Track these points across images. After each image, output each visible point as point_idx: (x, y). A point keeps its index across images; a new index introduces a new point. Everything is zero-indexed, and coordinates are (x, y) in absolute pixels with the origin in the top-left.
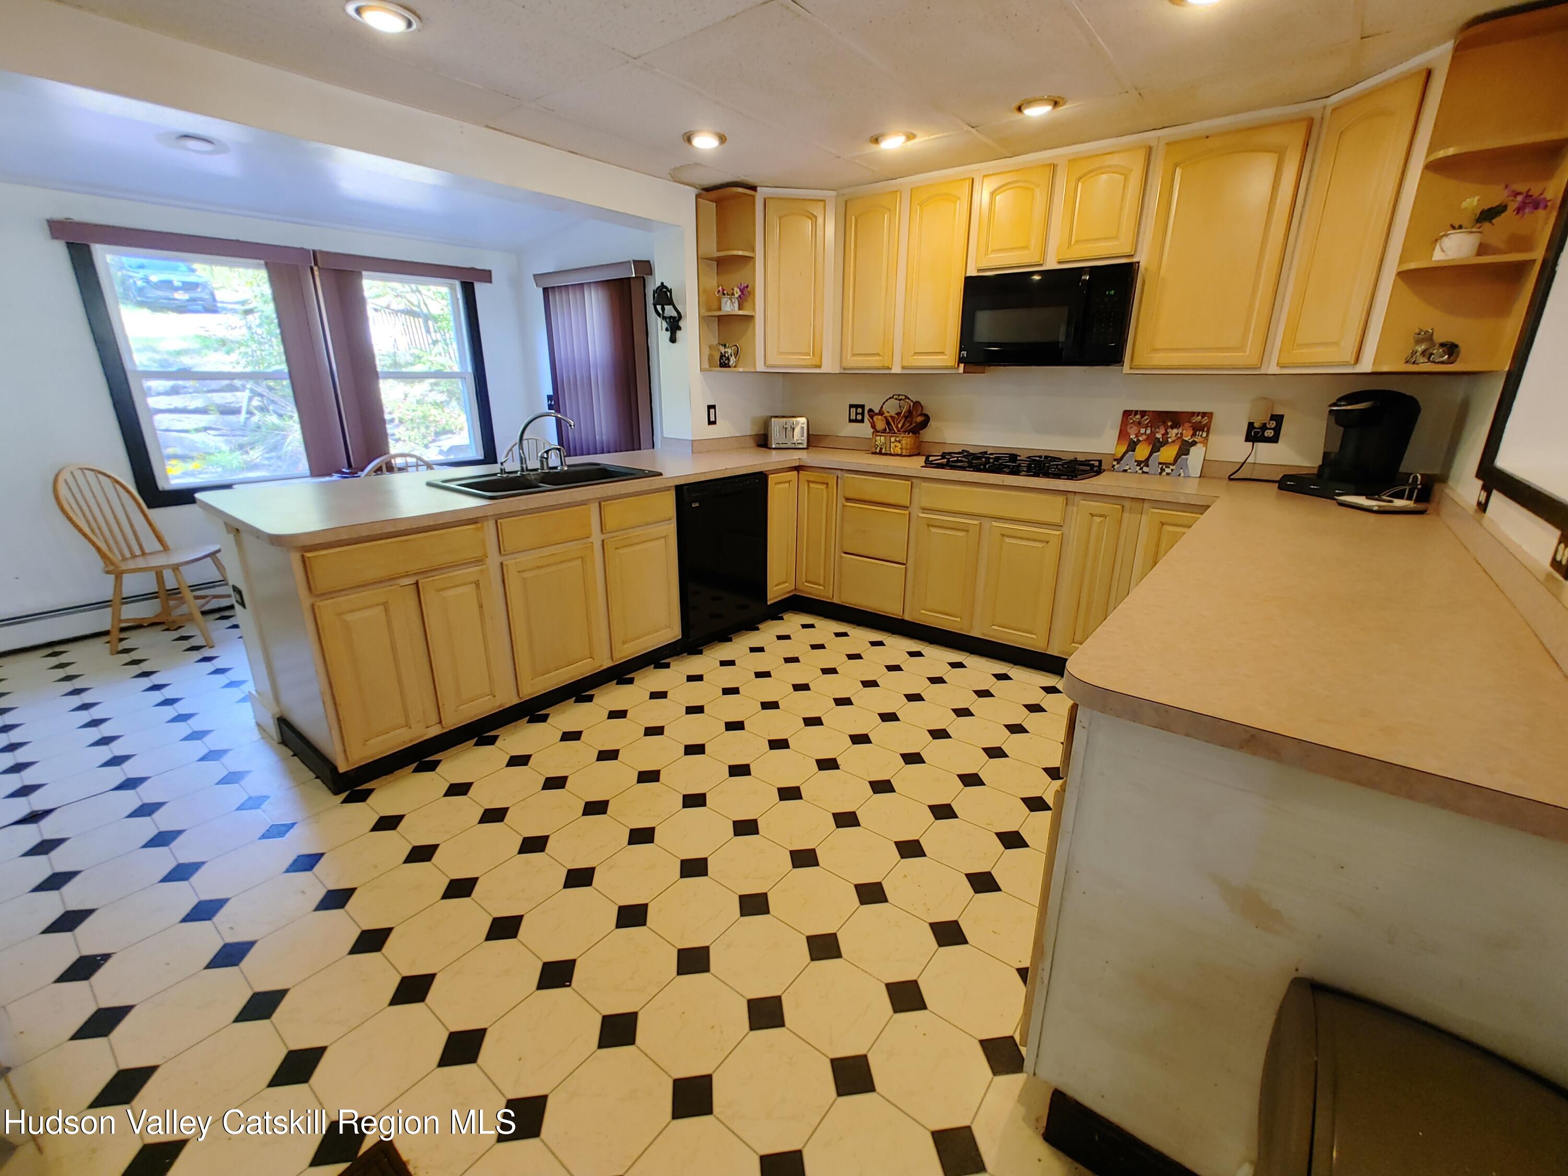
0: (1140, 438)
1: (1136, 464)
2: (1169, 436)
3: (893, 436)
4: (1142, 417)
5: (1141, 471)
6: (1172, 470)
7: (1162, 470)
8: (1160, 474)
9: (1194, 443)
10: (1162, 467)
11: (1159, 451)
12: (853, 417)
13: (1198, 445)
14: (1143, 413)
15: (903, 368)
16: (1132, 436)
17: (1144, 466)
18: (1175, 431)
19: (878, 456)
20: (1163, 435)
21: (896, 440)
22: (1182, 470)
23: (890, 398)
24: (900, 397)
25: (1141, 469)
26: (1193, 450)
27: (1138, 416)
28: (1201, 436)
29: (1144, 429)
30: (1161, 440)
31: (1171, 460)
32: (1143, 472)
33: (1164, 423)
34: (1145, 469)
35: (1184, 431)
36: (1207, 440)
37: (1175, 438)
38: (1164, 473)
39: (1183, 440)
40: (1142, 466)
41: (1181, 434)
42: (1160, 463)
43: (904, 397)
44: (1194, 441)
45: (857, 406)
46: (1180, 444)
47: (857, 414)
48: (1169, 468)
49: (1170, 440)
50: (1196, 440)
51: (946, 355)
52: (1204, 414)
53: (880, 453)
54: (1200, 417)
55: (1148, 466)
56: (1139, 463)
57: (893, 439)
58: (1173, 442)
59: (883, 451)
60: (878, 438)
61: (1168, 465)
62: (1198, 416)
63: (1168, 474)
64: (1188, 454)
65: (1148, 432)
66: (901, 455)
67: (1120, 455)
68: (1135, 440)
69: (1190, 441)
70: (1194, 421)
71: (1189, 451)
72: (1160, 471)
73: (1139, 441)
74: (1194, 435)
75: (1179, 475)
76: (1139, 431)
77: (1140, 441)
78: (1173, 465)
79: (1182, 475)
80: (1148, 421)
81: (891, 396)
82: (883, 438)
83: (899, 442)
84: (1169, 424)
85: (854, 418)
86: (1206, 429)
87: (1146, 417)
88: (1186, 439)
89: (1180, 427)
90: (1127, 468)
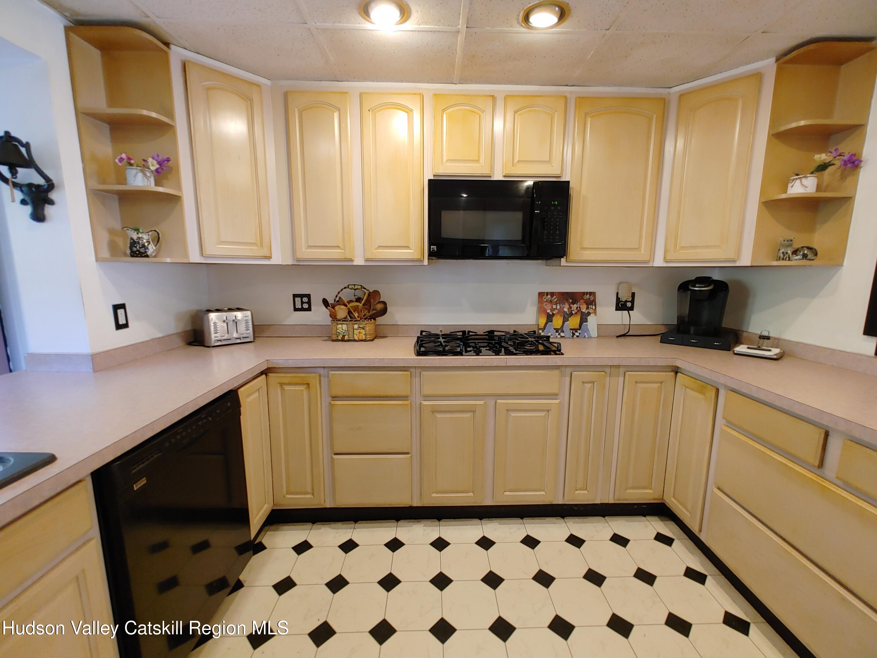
0: (554, 312)
1: (555, 331)
2: (572, 309)
3: (356, 324)
4: (552, 296)
5: (559, 336)
6: (580, 333)
7: (574, 334)
8: (573, 336)
9: (589, 314)
10: (573, 332)
11: (568, 320)
13: (592, 315)
14: (552, 294)
15: (366, 260)
16: (549, 311)
17: (561, 332)
18: (575, 306)
19: (340, 343)
20: (568, 309)
21: (359, 327)
22: (585, 333)
23: (345, 288)
24: (356, 287)
25: (559, 334)
26: (589, 318)
27: (549, 296)
28: (592, 308)
29: (555, 305)
30: (568, 312)
31: (577, 327)
32: (562, 337)
33: (567, 300)
34: (562, 334)
35: (581, 306)
36: (596, 311)
37: (577, 311)
38: (575, 336)
39: (581, 311)
40: (559, 332)
41: (580, 307)
42: (571, 329)
43: (360, 287)
44: (588, 312)
45: (301, 296)
46: (580, 315)
47: (302, 303)
48: (577, 332)
49: (573, 312)
50: (589, 311)
51: (411, 249)
52: (591, 294)
53: (343, 340)
54: (588, 296)
55: (563, 332)
56: (557, 330)
57: (356, 326)
58: (576, 313)
59: (346, 338)
60: (340, 326)
61: (576, 330)
62: (587, 295)
63: (578, 336)
64: (587, 321)
65: (558, 307)
66: (365, 341)
67: (543, 325)
68: (551, 313)
69: (586, 312)
70: (585, 298)
71: (587, 319)
72: (572, 335)
73: (553, 314)
74: (588, 308)
75: (585, 337)
76: (552, 307)
77: (554, 314)
78: (579, 329)
79: (587, 336)
80: (557, 299)
81: (346, 286)
82: (345, 327)
83: (363, 328)
84: (571, 301)
85: (300, 307)
86: (594, 304)
87: (555, 297)
88: (584, 311)
89: (577, 303)
90: (549, 334)
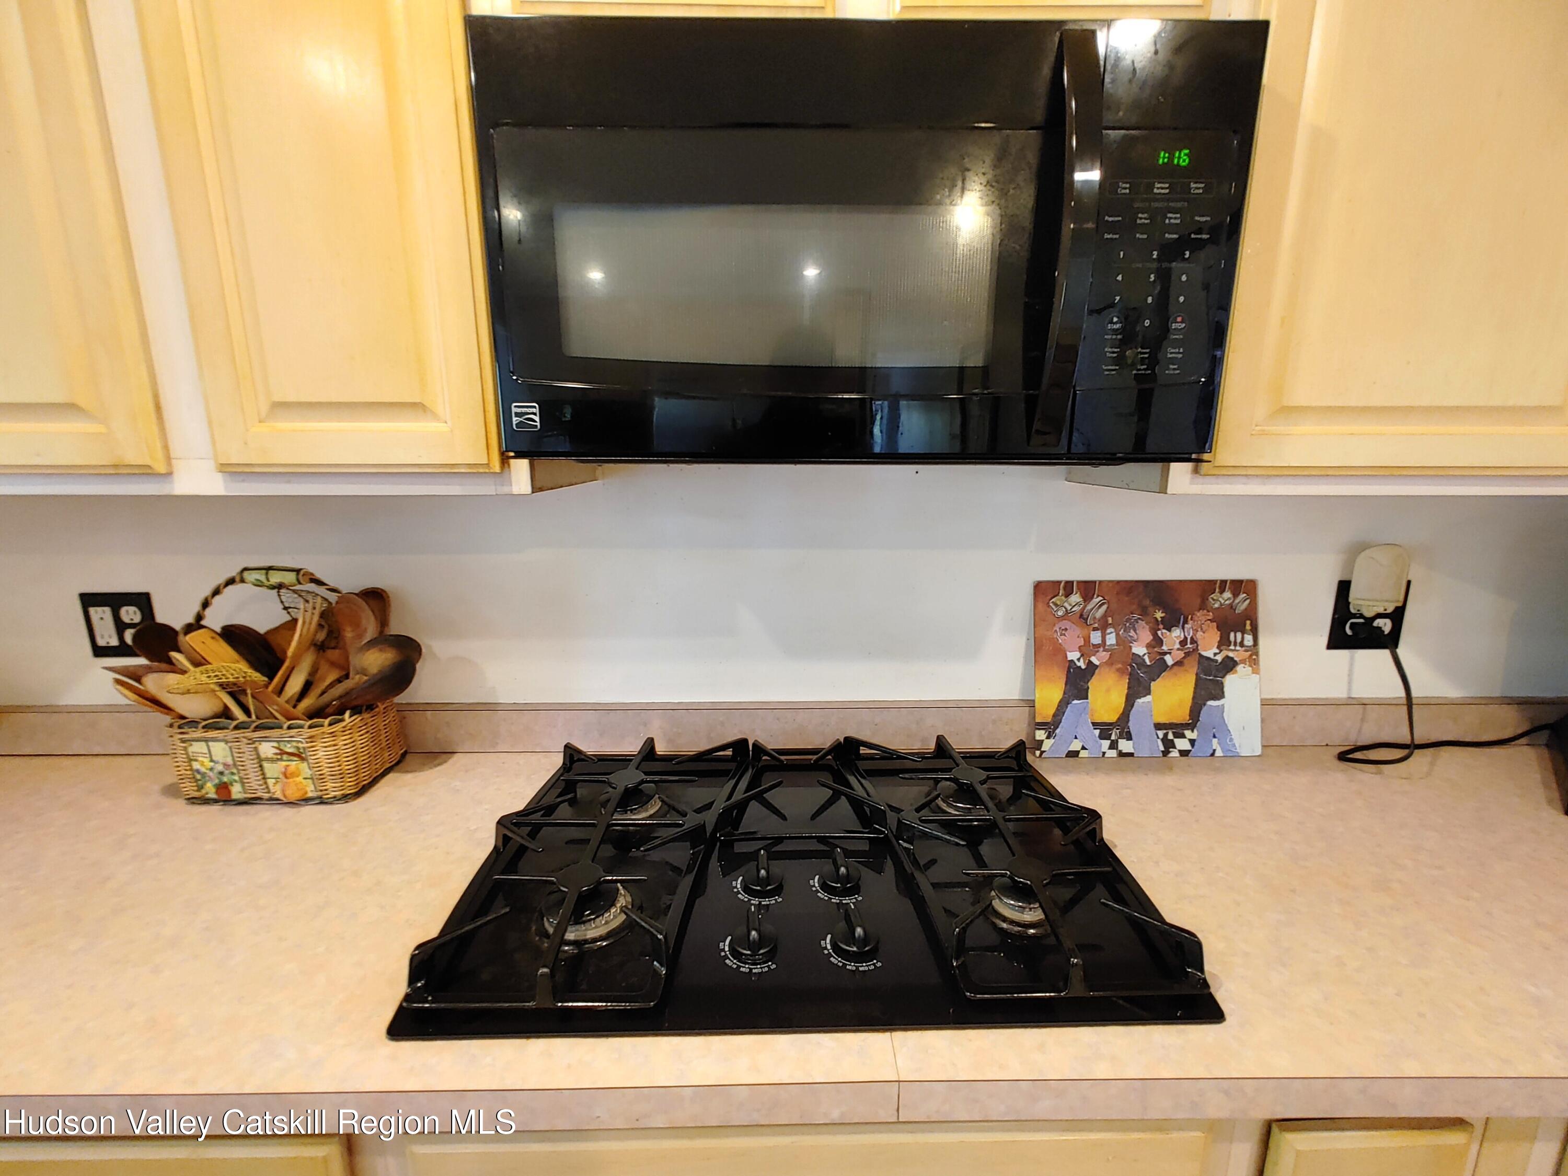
0: (1094, 660)
1: (1097, 732)
2: (1165, 648)
3: (265, 739)
4: (1087, 598)
5: (1113, 753)
6: (1192, 742)
7: (1169, 745)
8: (1166, 753)
9: (1229, 665)
10: (1166, 735)
11: (1148, 692)
12: (107, 636)
13: (1240, 668)
14: (1088, 588)
16: (1073, 656)
17: (1121, 737)
18: (1177, 633)
19: (215, 808)
20: (1148, 646)
21: (283, 753)
22: (1215, 741)
23: (231, 582)
24: (276, 578)
25: (1113, 746)
26: (1230, 682)
27: (1076, 598)
28: (1242, 644)
29: (1099, 633)
30: (1146, 658)
31: (1183, 715)
32: (1121, 754)
33: (1144, 612)
34: (1125, 746)
35: (1199, 634)
36: (1257, 654)
37: (1181, 654)
38: (1174, 754)
39: (1200, 655)
40: (1113, 737)
41: (1193, 641)
42: (1158, 726)
43: (290, 578)
44: (1227, 657)
45: (114, 601)
46: (1195, 670)
47: (121, 627)
48: (1183, 736)
49: (1169, 660)
50: (1231, 654)
51: (436, 417)
52: (1238, 586)
53: (224, 797)
54: (1227, 594)
55: (1129, 738)
56: (1104, 730)
57: (267, 749)
58: (1179, 663)
59: (237, 792)
60: (198, 748)
61: (1179, 729)
62: (1222, 591)
63: (1184, 753)
64: (1220, 695)
65: (1111, 639)
66: (321, 801)
67: (1052, 711)
68: (1082, 664)
69: (1219, 658)
70: (1216, 606)
71: (1221, 686)
72: (1162, 748)
73: (1092, 668)
74: (1224, 642)
75: (1213, 755)
76: (1087, 640)
77: (1097, 667)
78: (1192, 726)
79: (1219, 753)
80: (1105, 607)
81: (233, 573)
82: (220, 751)
83: (299, 756)
84: (1159, 615)
85: (114, 642)
86: (1248, 627)
87: (1096, 600)
88: (1209, 654)
89: (1186, 622)
90: (1076, 746)
